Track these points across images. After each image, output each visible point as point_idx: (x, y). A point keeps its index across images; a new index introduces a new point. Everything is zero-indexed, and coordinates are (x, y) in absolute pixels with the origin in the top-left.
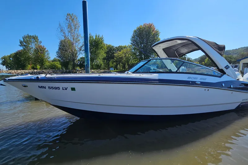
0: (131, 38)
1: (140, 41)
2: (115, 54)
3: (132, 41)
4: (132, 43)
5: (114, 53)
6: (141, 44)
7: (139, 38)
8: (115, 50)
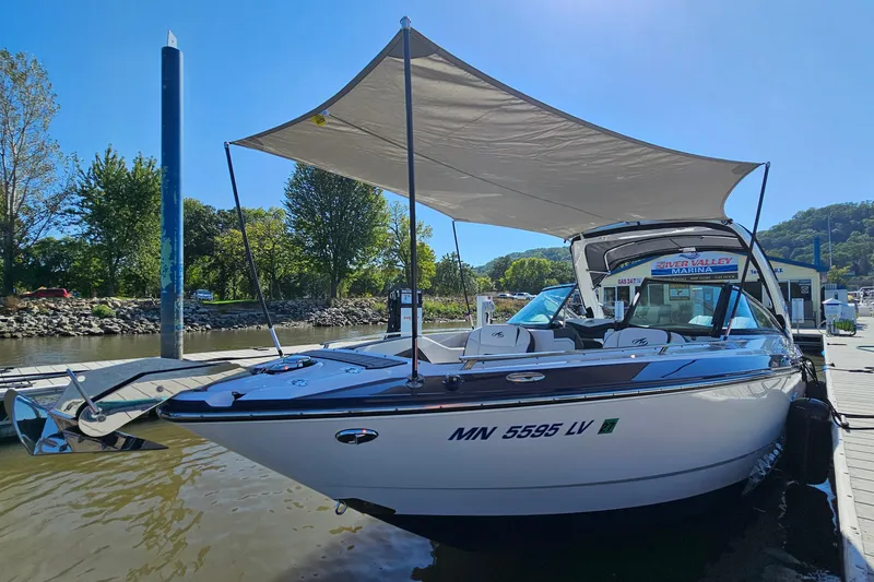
0: (286, 186)
1: (318, 200)
2: (218, 239)
3: (288, 196)
4: (289, 205)
5: (212, 234)
6: (322, 211)
7: (316, 189)
8: (218, 222)
